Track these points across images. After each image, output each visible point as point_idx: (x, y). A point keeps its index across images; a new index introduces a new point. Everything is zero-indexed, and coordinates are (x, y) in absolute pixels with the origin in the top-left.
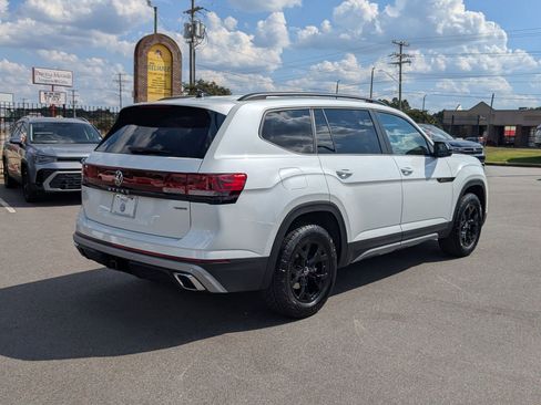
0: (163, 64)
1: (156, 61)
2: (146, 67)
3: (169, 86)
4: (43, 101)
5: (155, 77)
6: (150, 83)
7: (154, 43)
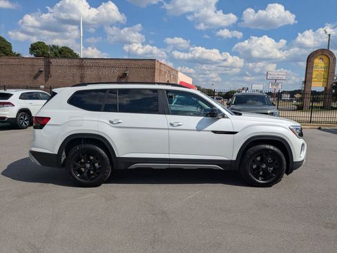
0: (323, 65)
1: (319, 64)
2: (312, 67)
3: (326, 77)
4: (270, 87)
5: (318, 73)
6: (314, 76)
7: (319, 54)
